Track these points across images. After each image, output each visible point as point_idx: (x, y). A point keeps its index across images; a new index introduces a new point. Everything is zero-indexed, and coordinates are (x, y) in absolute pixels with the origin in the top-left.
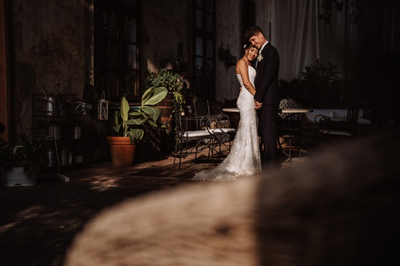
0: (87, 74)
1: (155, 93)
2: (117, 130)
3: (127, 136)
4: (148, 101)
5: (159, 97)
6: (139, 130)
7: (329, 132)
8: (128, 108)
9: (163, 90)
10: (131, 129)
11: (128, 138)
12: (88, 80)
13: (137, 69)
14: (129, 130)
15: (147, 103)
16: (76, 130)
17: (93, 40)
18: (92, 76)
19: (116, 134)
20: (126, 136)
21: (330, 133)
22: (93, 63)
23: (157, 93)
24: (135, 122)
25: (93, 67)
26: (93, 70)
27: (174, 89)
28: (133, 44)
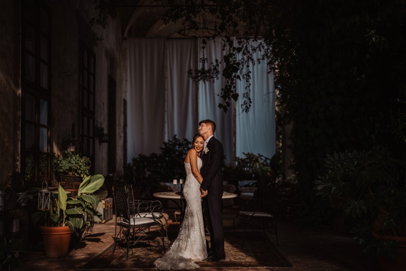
0: (15, 160)
1: (92, 181)
2: (56, 220)
3: (66, 225)
4: (85, 189)
5: (96, 184)
6: (79, 219)
7: (254, 213)
8: (66, 198)
9: (100, 178)
10: (71, 219)
11: (67, 227)
12: (15, 166)
14: (67, 219)
15: (84, 191)
16: (14, 223)
17: (20, 125)
18: (18, 163)
19: (56, 225)
20: (64, 226)
21: (255, 215)
22: (19, 150)
23: (94, 181)
24: (77, 212)
25: (19, 153)
26: (20, 157)
27: (83, 172)
28: (44, 126)
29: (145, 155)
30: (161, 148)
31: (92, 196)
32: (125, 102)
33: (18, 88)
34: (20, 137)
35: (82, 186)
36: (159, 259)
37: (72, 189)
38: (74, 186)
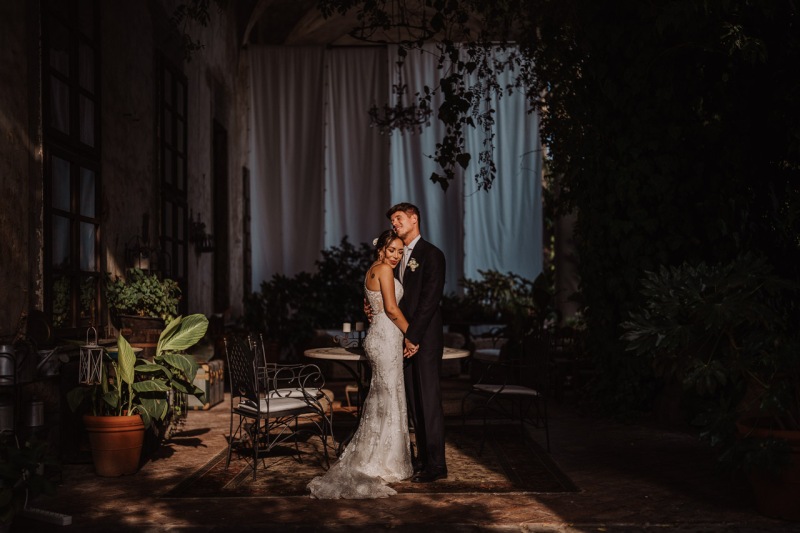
0: (32, 286)
1: (183, 326)
2: (114, 403)
3: (135, 413)
4: (171, 342)
5: (192, 333)
6: (158, 401)
7: (502, 389)
8: (133, 359)
9: (201, 320)
10: (143, 400)
11: (137, 417)
12: (33, 299)
13: (96, 272)
14: (136, 401)
15: (168, 346)
16: (34, 408)
17: (41, 218)
18: (39, 293)
19: (114, 412)
20: (130, 414)
21: (504, 391)
22: (41, 266)
23: (188, 326)
24: (155, 387)
25: (41, 272)
26: (42, 280)
27: (165, 309)
28: (88, 220)
29: (287, 276)
30: (317, 262)
31: (184, 357)
32: (246, 172)
33: (36, 144)
34: (42, 242)
35: (165, 337)
36: (318, 478)
37: (145, 342)
38: (148, 337)
